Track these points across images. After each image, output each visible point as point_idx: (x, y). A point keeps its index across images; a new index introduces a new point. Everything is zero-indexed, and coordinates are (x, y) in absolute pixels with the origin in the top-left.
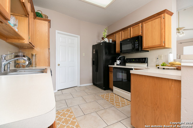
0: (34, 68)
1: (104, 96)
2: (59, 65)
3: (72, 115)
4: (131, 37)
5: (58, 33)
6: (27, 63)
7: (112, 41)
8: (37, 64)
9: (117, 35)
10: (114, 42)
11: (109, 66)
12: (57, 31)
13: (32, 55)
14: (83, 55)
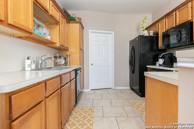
0: (68, 67)
1: (136, 103)
2: (92, 64)
3: (92, 114)
4: (177, 25)
5: (91, 32)
6: (64, 62)
7: (154, 34)
8: (71, 63)
9: (160, 24)
10: (157, 34)
11: (148, 66)
12: (90, 31)
13: (67, 55)
14: (118, 54)
